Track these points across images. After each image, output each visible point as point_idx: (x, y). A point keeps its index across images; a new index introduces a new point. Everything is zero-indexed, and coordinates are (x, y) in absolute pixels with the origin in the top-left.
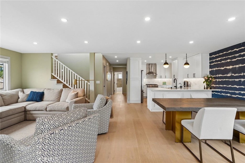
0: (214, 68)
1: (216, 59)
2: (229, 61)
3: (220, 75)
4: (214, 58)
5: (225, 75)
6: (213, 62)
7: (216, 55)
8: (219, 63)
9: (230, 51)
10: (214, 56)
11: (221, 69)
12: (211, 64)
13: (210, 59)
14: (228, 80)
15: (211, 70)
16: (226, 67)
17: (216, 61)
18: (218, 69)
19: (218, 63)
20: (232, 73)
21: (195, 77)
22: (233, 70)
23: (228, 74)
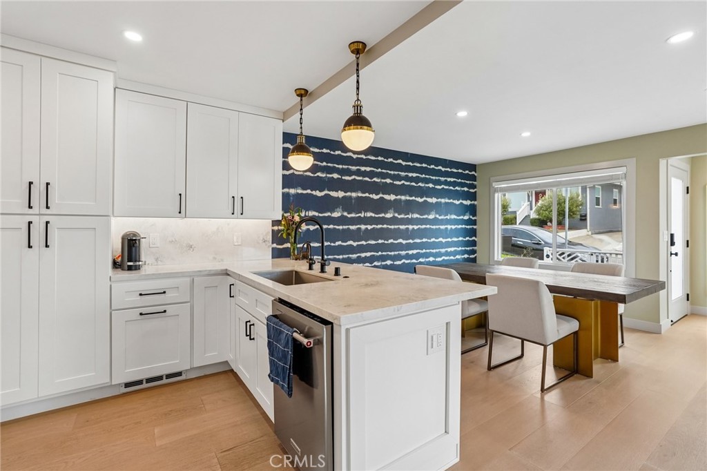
2: (336, 176)
5: (326, 215)
9: (339, 152)
20: (341, 210)
21: (242, 214)
22: (346, 204)
23: (334, 211)
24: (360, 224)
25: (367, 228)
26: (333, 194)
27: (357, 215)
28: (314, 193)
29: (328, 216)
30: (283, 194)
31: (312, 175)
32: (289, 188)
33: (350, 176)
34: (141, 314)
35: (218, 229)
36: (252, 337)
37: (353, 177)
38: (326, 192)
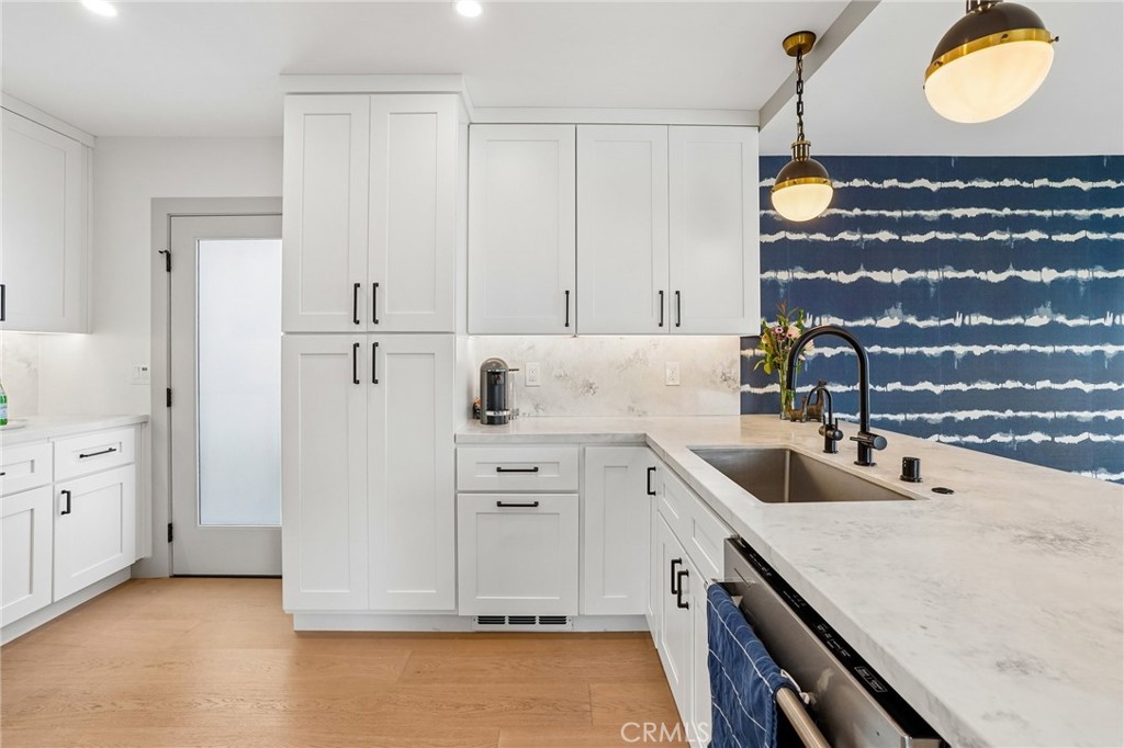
2: (884, 235)
5: (862, 323)
9: (893, 182)
20: (903, 308)
21: (678, 325)
22: (914, 298)
23: (882, 315)
24: (952, 343)
25: (970, 354)
26: (881, 277)
27: (943, 323)
28: (833, 276)
29: (869, 326)
30: (763, 283)
31: (828, 239)
32: (776, 270)
33: (923, 233)
34: (499, 504)
35: (636, 353)
36: (683, 602)
37: (931, 235)
38: (862, 273)
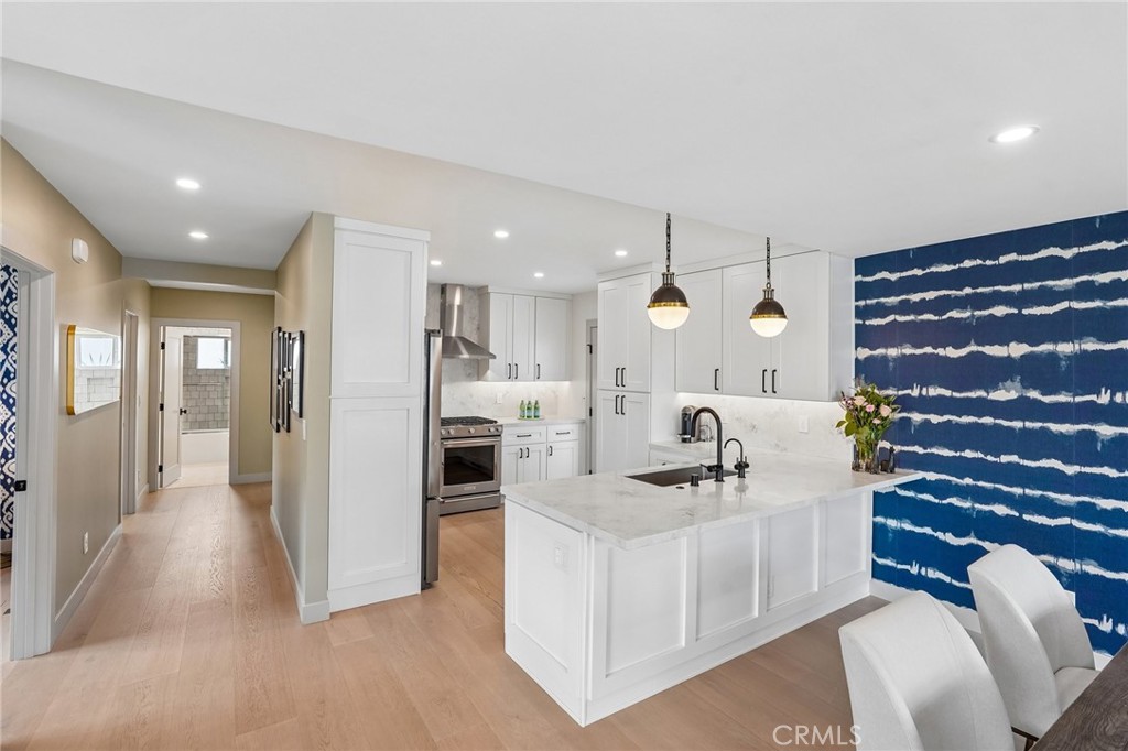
0: (886, 347)
1: (904, 297)
2: (1000, 311)
3: (933, 391)
4: (887, 288)
5: (972, 394)
6: (882, 311)
7: (905, 274)
8: (929, 321)
9: (1013, 257)
10: (894, 277)
11: (946, 358)
12: (867, 323)
13: (862, 291)
14: (997, 421)
15: (864, 353)
16: (980, 349)
17: (904, 308)
18: (919, 352)
19: (922, 321)
20: (1022, 382)
21: (775, 392)
23: (996, 388)
38: (973, 348)
